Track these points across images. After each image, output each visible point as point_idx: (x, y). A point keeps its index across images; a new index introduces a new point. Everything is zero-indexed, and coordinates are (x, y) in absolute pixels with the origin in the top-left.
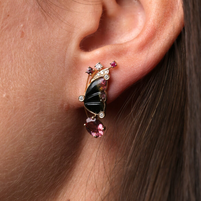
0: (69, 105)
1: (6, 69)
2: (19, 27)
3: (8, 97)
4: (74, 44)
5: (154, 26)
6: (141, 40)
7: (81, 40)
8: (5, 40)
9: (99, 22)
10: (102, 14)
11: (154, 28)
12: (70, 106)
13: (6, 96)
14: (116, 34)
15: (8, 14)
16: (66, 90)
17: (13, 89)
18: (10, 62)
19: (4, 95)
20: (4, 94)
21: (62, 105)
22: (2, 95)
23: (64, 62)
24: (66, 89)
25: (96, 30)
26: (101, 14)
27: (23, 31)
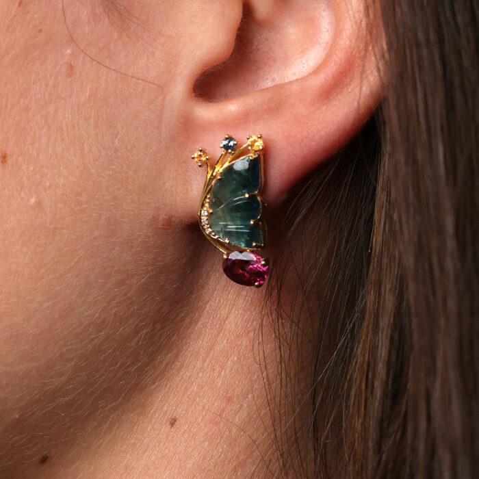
0: (170, 218)
1: (36, 145)
2: (62, 54)
3: (39, 204)
4: (180, 87)
5: (350, 47)
6: (323, 80)
7: (196, 79)
8: (34, 83)
9: (234, 38)
10: (242, 21)
11: (352, 52)
12: (173, 219)
13: (36, 201)
14: (275, 60)
15: (39, 29)
16: (165, 186)
17: (50, 187)
18: (45, 129)
19: (33, 201)
20: (32, 197)
21: (155, 219)
22: (28, 200)
23: (159, 127)
24: (164, 183)
25: (228, 56)
26: (240, 20)
27: (72, 63)
